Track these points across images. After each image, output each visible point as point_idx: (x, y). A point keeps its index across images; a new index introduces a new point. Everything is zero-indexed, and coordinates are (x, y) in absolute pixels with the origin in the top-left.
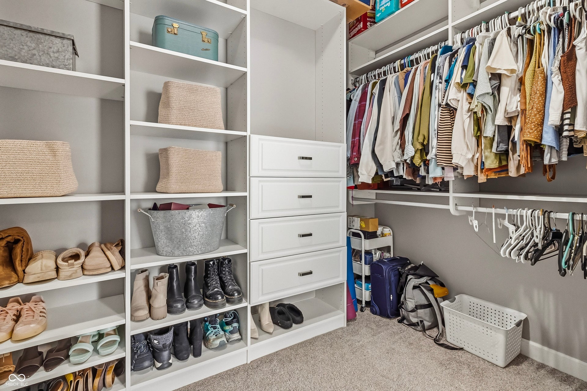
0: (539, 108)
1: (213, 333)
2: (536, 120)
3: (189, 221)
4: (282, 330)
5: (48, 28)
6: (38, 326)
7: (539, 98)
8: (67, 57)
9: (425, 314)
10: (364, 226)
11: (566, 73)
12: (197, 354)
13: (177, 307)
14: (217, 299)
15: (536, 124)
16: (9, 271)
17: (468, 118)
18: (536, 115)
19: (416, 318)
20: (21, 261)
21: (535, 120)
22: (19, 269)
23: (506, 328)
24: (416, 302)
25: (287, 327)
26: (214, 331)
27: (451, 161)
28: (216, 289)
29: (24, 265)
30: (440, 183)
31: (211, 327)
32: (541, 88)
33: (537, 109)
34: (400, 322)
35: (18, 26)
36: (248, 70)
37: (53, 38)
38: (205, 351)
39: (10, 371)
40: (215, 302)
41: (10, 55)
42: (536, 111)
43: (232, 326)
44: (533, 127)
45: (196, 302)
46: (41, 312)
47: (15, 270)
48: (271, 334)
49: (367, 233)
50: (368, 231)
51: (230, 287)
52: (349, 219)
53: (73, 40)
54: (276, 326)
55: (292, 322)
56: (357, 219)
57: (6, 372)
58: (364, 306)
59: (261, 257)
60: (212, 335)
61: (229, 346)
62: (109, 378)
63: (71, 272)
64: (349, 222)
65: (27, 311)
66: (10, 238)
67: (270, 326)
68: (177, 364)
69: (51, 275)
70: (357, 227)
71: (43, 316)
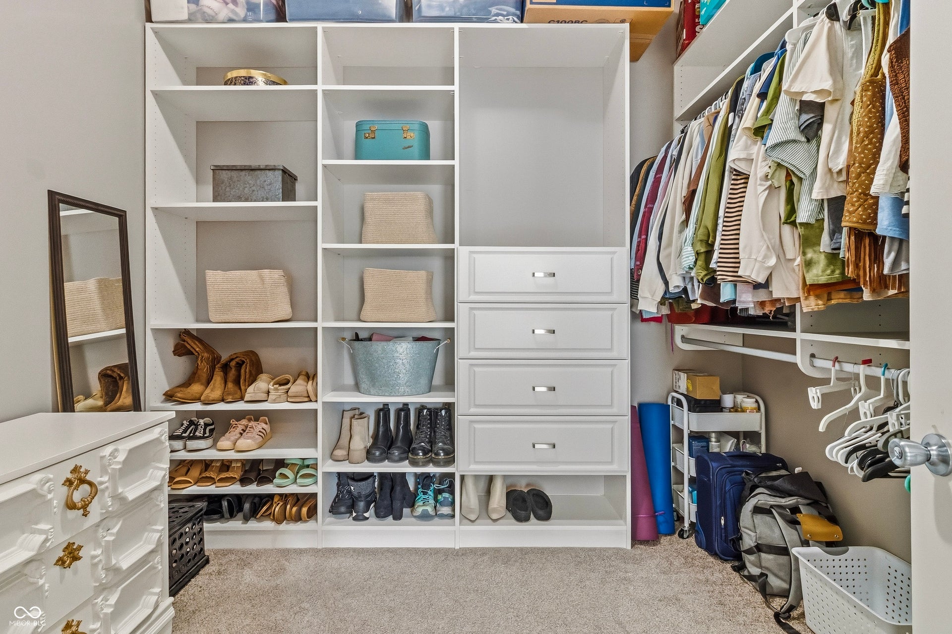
0: (864, 160)
1: (422, 499)
2: (860, 186)
3: (382, 355)
4: (513, 521)
5: (262, 163)
6: (253, 443)
7: (863, 141)
8: (277, 187)
9: (779, 565)
10: (691, 388)
11: (898, 84)
12: (398, 517)
13: (374, 454)
14: (418, 455)
15: (860, 194)
16: (236, 389)
17: (765, 190)
18: (860, 176)
19: (756, 566)
20: (245, 380)
21: (857, 185)
22: (243, 388)
23: (899, 622)
24: (760, 538)
25: (520, 519)
26: (424, 497)
27: (737, 272)
28: (423, 444)
29: (247, 385)
30: (773, 312)
31: (422, 491)
32: (866, 119)
33: (860, 164)
34: (735, 569)
35: (243, 168)
36: (456, 162)
37: (267, 171)
38: (407, 517)
39: (235, 478)
40: (413, 458)
41: (237, 195)
42: (859, 167)
43: (442, 496)
44: (855, 199)
45: (396, 453)
46: (260, 431)
47: (240, 389)
48: (495, 521)
49: (696, 400)
50: (698, 398)
51: (440, 444)
52: (674, 374)
53: (282, 170)
54: (509, 515)
55: (532, 516)
56: (683, 376)
57: (232, 478)
58: (686, 529)
59: (473, 410)
60: (420, 500)
61: (436, 520)
62: (304, 510)
63: (276, 397)
64: (674, 380)
65: (250, 428)
66: (238, 359)
67: (495, 510)
68: (374, 519)
69: (263, 396)
70: (683, 390)
71: (260, 435)
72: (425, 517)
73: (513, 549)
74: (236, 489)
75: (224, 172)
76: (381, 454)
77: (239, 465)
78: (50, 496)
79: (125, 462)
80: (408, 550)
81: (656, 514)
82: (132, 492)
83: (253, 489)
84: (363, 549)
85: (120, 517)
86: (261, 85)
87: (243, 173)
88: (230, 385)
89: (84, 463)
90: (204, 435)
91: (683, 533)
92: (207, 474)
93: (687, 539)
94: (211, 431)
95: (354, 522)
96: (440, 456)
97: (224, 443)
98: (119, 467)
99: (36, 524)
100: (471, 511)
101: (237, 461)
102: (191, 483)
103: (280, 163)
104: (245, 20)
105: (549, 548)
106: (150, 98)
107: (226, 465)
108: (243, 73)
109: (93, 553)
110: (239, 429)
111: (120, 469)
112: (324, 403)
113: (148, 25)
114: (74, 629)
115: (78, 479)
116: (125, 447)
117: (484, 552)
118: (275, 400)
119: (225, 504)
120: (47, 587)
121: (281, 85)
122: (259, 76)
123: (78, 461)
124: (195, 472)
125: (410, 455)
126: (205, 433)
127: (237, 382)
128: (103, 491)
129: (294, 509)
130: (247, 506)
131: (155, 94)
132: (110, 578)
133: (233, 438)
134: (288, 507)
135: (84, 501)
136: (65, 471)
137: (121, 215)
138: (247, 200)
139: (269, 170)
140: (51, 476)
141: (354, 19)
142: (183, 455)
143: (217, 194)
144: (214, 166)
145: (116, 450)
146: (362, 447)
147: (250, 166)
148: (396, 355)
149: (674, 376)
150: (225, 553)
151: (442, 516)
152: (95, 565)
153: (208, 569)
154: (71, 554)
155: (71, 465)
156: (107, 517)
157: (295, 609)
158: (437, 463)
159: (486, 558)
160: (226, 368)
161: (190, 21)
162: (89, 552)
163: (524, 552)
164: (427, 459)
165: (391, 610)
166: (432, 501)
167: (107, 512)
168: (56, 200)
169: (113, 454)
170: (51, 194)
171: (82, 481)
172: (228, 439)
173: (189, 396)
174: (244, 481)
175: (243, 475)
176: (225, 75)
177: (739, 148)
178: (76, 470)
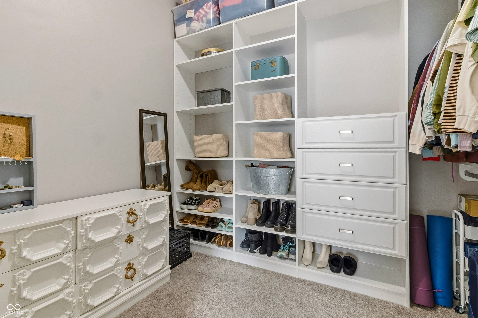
4: (330, 271)
6: (211, 209)
8: (220, 98)
10: (467, 208)
12: (268, 254)
13: (259, 222)
14: (278, 225)
16: (205, 185)
20: (208, 182)
22: (207, 185)
26: (283, 247)
28: (281, 220)
29: (209, 184)
31: (283, 245)
35: (207, 91)
38: (274, 256)
39: (204, 224)
40: (276, 227)
43: (291, 249)
45: (268, 223)
46: (214, 205)
48: (319, 268)
49: (470, 217)
50: (471, 215)
51: (291, 222)
52: (458, 198)
53: (221, 90)
54: (329, 267)
55: (342, 270)
56: (463, 199)
57: (203, 223)
58: (462, 307)
59: (305, 206)
60: (281, 249)
61: (288, 260)
62: (229, 243)
63: (218, 190)
64: (459, 202)
65: (210, 203)
66: (206, 173)
67: (320, 263)
68: (258, 253)
69: (213, 190)
70: (463, 209)
71: (214, 207)
72: (281, 257)
73: (328, 286)
74: (203, 228)
75: (201, 94)
76: (262, 222)
77: (207, 218)
78: (120, 217)
79: (148, 209)
80: (272, 272)
81: (435, 290)
82: (152, 221)
83: (209, 229)
84: (252, 266)
85: (148, 229)
86: (214, 54)
87: (207, 93)
88: (203, 184)
89: (134, 207)
90: (194, 204)
91: (459, 309)
92: (195, 220)
93: (462, 314)
94: (198, 203)
95: (250, 253)
96: (288, 228)
97: (200, 208)
98: (146, 210)
99: (117, 225)
100: (307, 260)
101: (207, 217)
102: (189, 223)
103: (220, 87)
104: (206, 28)
105: (350, 292)
106: (176, 68)
107: (202, 218)
108: (207, 50)
109: (138, 240)
110: (207, 203)
111: (146, 211)
112: (236, 195)
113: (175, 39)
114: (131, 266)
115: (131, 213)
116: (149, 203)
117: (310, 283)
118: (217, 192)
119: (199, 234)
120: (121, 248)
121: (221, 52)
122: (213, 50)
123: (132, 206)
124: (192, 219)
125: (275, 225)
126: (195, 203)
127: (205, 183)
128: (141, 218)
129: (225, 241)
130: (207, 236)
131: (178, 66)
132: (144, 251)
133: (204, 207)
134: (222, 240)
135: (133, 221)
136: (127, 209)
137: (165, 115)
138: (208, 105)
139: (217, 90)
140: (122, 210)
141: (247, 14)
142: (186, 211)
143: (198, 103)
144: (197, 92)
145: (146, 204)
146: (253, 217)
147: (210, 90)
148: (266, 174)
149: (459, 199)
150: (199, 254)
151: (291, 259)
152: (139, 245)
153: (191, 259)
154: (130, 239)
155: (129, 207)
156: (142, 228)
157: (214, 284)
158: (287, 232)
159: (310, 287)
160: (202, 177)
161: (188, 33)
162: (136, 240)
163: (333, 289)
164: (282, 228)
165: (252, 297)
166: (287, 251)
167: (142, 226)
168: (142, 112)
169: (145, 205)
170: (140, 110)
171: (133, 213)
172: (202, 207)
173: (188, 187)
174: (207, 226)
175: (207, 223)
176: (201, 53)
177: (454, 37)
178: (131, 209)
